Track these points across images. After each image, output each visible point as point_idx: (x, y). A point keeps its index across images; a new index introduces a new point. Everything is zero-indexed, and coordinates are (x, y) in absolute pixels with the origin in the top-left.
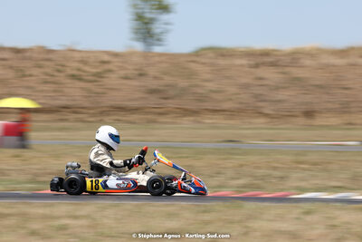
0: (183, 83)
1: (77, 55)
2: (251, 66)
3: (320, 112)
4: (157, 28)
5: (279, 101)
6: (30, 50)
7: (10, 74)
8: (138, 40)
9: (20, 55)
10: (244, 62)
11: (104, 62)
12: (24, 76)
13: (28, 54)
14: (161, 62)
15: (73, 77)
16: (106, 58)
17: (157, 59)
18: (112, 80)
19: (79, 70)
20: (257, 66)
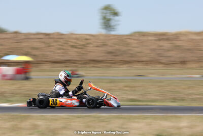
0: (124, 48)
1: (74, 36)
2: (156, 40)
3: (189, 61)
4: (112, 23)
5: (170, 57)
6: (53, 34)
7: (43, 45)
8: (103, 28)
9: (47, 37)
10: (153, 38)
11: (87, 39)
12: (49, 46)
13: (51, 36)
14: (115, 39)
15: (72, 46)
16: (88, 37)
17: (112, 37)
18: (90, 48)
19: (76, 43)
20: (159, 40)
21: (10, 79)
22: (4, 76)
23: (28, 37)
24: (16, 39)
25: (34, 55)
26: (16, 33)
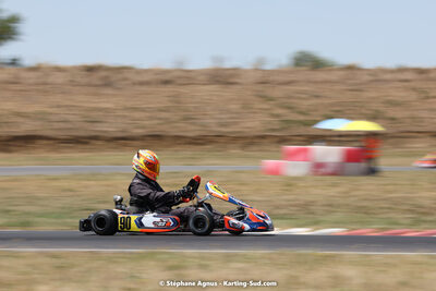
21: (333, 174)
22: (319, 165)
23: (378, 77)
24: (350, 82)
25: (393, 119)
26: (351, 68)
